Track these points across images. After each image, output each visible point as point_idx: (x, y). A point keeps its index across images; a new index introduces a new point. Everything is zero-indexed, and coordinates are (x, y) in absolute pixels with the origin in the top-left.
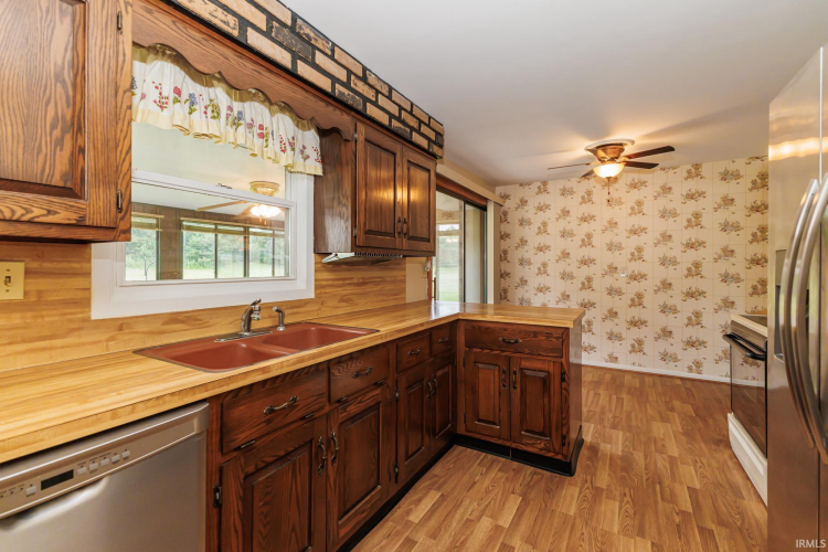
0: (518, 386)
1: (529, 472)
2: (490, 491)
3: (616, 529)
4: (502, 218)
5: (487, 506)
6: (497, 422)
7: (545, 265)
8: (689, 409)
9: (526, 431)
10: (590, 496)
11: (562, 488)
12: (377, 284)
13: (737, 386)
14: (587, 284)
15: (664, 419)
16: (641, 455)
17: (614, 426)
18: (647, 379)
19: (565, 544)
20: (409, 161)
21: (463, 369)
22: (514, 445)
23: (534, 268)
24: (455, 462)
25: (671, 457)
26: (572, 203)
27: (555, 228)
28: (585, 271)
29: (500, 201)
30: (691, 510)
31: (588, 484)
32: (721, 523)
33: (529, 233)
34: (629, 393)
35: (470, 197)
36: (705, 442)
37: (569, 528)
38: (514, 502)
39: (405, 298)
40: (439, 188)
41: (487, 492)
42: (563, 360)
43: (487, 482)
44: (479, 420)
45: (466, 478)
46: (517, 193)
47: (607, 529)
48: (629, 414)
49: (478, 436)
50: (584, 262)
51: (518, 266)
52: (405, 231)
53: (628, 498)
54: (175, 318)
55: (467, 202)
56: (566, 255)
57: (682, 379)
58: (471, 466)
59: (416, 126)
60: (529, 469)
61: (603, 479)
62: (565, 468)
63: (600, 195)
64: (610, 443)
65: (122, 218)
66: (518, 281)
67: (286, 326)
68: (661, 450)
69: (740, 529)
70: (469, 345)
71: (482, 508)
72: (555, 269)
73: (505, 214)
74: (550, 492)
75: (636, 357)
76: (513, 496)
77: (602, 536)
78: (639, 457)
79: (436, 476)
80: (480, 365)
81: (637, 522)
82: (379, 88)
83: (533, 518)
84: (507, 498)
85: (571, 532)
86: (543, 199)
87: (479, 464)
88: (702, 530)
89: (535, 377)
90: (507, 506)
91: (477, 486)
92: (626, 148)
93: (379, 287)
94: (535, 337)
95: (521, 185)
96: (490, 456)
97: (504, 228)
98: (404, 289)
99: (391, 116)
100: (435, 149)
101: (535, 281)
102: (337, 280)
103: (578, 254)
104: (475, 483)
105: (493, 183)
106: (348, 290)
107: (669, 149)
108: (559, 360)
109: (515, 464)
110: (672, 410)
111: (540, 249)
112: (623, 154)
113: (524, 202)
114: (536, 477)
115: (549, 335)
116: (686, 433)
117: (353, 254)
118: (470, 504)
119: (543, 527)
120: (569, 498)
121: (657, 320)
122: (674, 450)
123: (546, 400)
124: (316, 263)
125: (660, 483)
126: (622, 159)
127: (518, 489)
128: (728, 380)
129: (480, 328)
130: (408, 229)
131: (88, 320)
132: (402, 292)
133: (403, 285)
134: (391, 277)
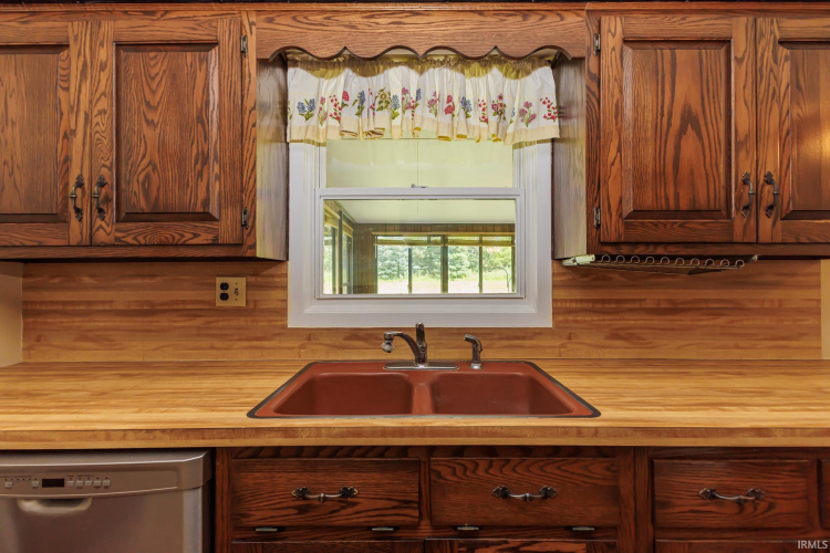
54: (355, 335)
65: (249, 235)
67: (484, 364)
117: (590, 259)
124: (554, 274)
131: (285, 327)
132: (806, 334)
133: (811, 321)
134: (764, 301)
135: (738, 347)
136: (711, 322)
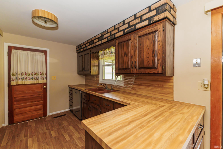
20: (138, 37)
99: (125, 29)
132: (169, 94)
133: (170, 91)
134: (159, 85)
135: (153, 94)
136: (148, 88)
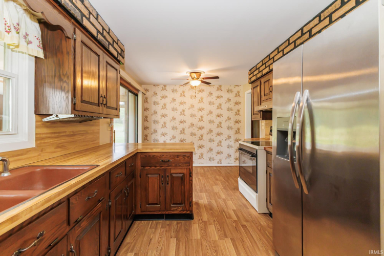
0: (170, 183)
1: (175, 224)
2: (160, 241)
3: (217, 238)
4: (145, 100)
5: (161, 250)
6: (158, 203)
7: (165, 123)
8: (222, 178)
9: (173, 204)
10: (203, 226)
11: (191, 227)
12: (83, 135)
13: (242, 167)
14: (183, 132)
15: (216, 184)
16: (214, 201)
17: (201, 192)
18: (205, 169)
19: (201, 254)
20: (106, 62)
21: (139, 179)
22: (167, 213)
23: (160, 125)
24: (137, 231)
25: (223, 199)
26: (176, 96)
27: (169, 106)
28: (182, 126)
29: (144, 92)
30: (237, 219)
31: (201, 221)
32: (247, 221)
33: (158, 108)
34: (201, 176)
35: (131, 88)
36: (231, 190)
37: (200, 246)
38: (173, 242)
39: (99, 143)
40: (121, 84)
41: (159, 242)
42: (190, 167)
43: (157, 237)
44: (149, 204)
45: (146, 238)
46: (152, 90)
47: (214, 239)
48: (204, 185)
49: (148, 213)
50: (182, 122)
51: (153, 124)
52: (105, 103)
53: (216, 222)
55: (130, 91)
56: (174, 119)
57: (216, 167)
58: (146, 231)
59: (111, 42)
60: (175, 222)
61: (205, 217)
62: (190, 217)
63: (188, 94)
64: (202, 199)
66: (153, 131)
67: (11, 171)
68: (220, 198)
69: (252, 221)
70: (143, 166)
71: (159, 252)
72: (169, 125)
73: (146, 98)
74: (187, 230)
75: (201, 160)
76: (172, 239)
77: (214, 243)
78: (213, 202)
79: (128, 243)
80: (149, 175)
81: (223, 231)
82: (91, 11)
83: (184, 247)
84: (169, 242)
85: (202, 247)
86: (164, 93)
87: (150, 228)
88: (243, 226)
89: (178, 177)
90: (171, 245)
91: (153, 240)
92: (202, 75)
93: (83, 137)
94: (178, 157)
95: (154, 85)
96: (154, 222)
97: (146, 105)
98: (99, 137)
99: (98, 32)
100: (120, 58)
101: (161, 131)
102: (55, 133)
103: (179, 118)
104: (151, 239)
105: (141, 83)
106: (63, 140)
107: (217, 78)
108: (188, 167)
109: (168, 222)
110: (217, 180)
111: (163, 116)
112: (200, 77)
113: (156, 94)
114: (179, 225)
115: (184, 156)
116: (225, 188)
117: (72, 115)
118: (152, 252)
119: (190, 250)
120: (195, 231)
121: (208, 145)
122: (223, 196)
123: (183, 187)
124: (36, 122)
125: (224, 211)
126: (200, 79)
127: (173, 234)
128: (238, 165)
129: (149, 156)
130: (106, 102)
132: (97, 139)
133: (98, 135)
134: (91, 130)
